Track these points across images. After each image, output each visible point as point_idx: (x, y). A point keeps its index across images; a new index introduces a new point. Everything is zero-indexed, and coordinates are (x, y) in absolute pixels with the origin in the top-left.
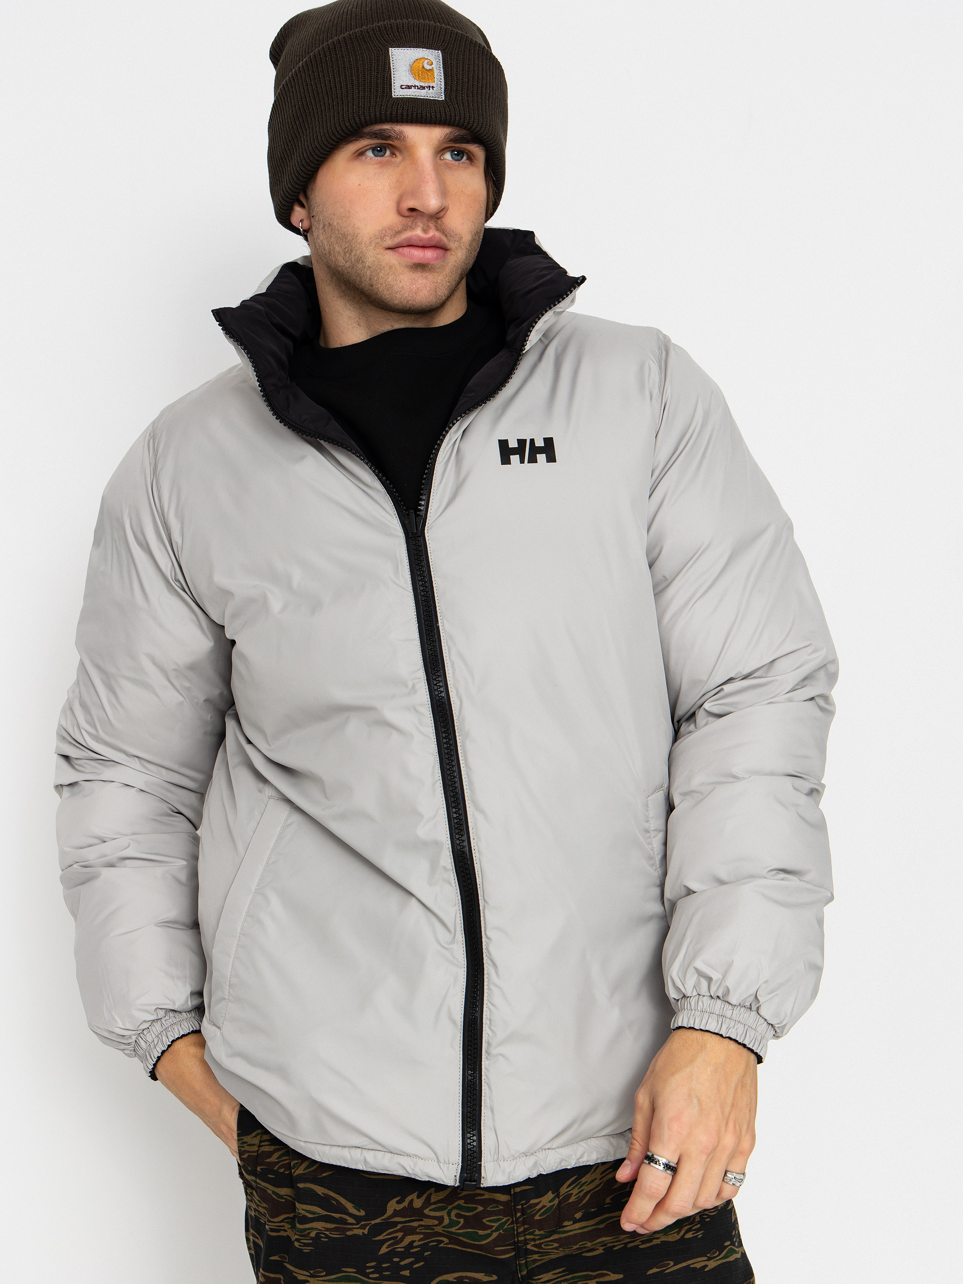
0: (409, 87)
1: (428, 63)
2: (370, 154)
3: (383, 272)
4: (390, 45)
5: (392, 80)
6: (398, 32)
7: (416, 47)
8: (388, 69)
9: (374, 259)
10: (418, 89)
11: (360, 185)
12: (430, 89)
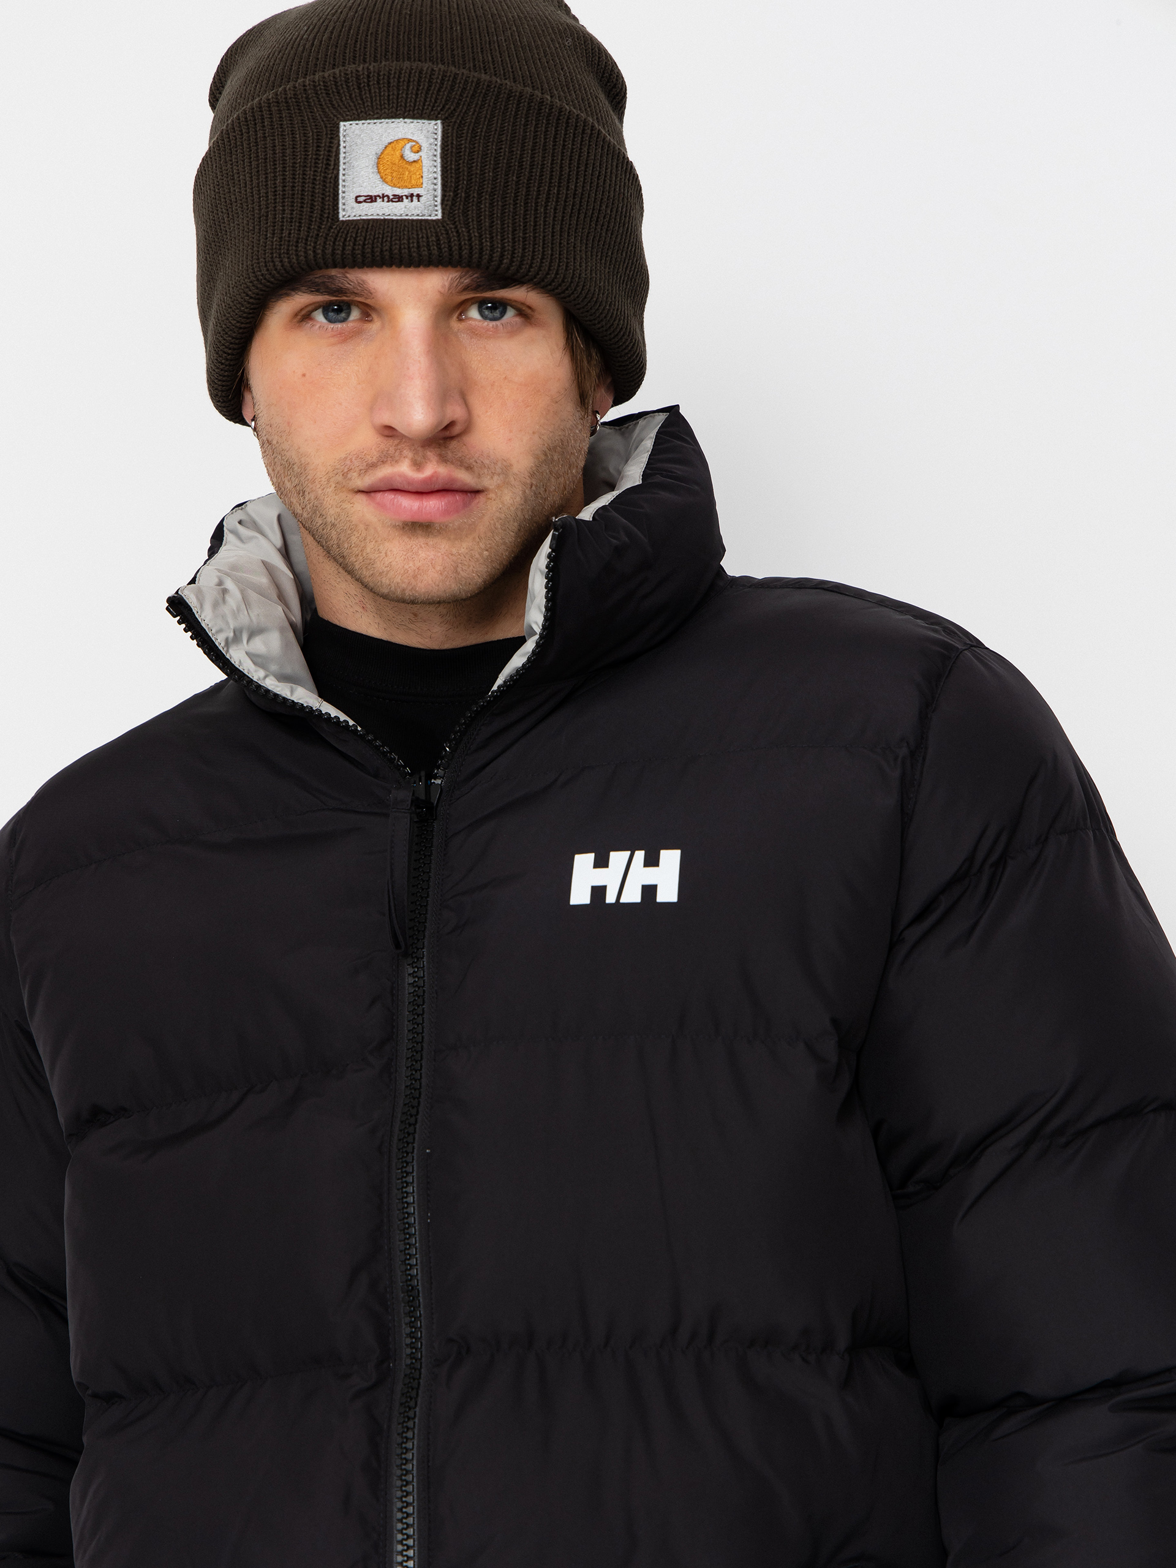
0: (372, 199)
1: (411, 147)
2: (319, 317)
3: (356, 536)
4: (343, 117)
5: (340, 187)
6: (359, 88)
7: (392, 117)
8: (335, 165)
9: (338, 510)
10: (388, 201)
11: (304, 375)
12: (412, 201)
